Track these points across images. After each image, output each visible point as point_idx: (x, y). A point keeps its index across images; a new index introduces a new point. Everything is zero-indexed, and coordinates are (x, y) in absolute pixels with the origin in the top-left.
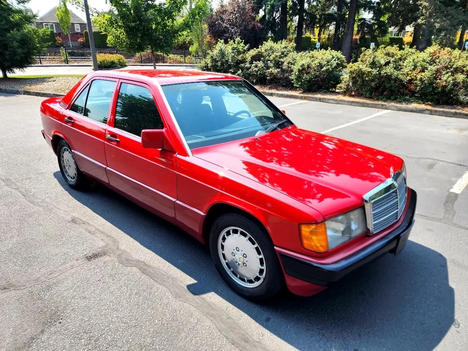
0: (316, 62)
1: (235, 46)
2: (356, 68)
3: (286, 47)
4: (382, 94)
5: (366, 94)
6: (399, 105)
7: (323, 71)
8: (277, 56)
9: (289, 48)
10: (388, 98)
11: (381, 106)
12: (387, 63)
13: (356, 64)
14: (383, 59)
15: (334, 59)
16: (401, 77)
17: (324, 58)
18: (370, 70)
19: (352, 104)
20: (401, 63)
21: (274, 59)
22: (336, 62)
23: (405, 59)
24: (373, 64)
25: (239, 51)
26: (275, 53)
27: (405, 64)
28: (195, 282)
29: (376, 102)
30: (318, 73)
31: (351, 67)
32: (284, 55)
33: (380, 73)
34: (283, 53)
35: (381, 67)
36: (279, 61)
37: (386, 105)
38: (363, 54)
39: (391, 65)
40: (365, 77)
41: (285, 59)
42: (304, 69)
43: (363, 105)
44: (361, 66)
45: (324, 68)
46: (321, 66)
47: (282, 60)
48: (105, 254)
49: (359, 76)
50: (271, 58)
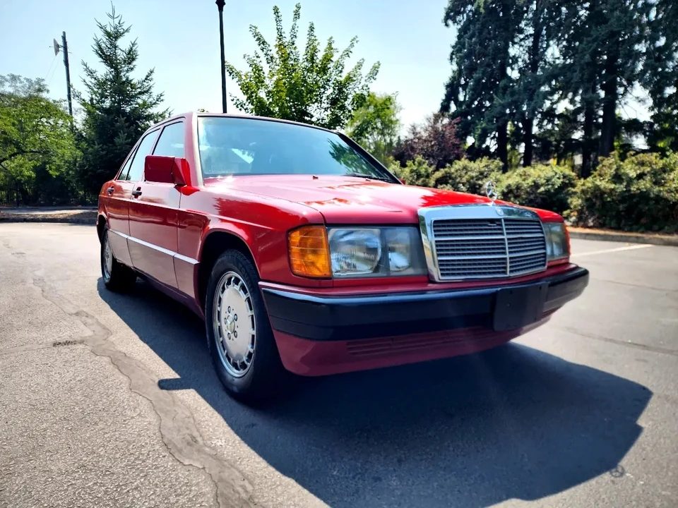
0: (530, 181)
1: (415, 168)
2: (590, 185)
3: (486, 166)
4: (637, 222)
5: (610, 224)
6: (666, 237)
7: (540, 193)
8: (472, 178)
9: (492, 167)
10: (649, 229)
11: (636, 239)
12: (640, 176)
13: (590, 179)
14: (633, 170)
15: (558, 176)
16: (666, 195)
17: (543, 176)
18: (612, 186)
19: (587, 237)
20: (665, 176)
21: (468, 181)
22: (561, 180)
23: (672, 170)
24: (617, 178)
25: (420, 175)
26: (469, 173)
27: (671, 177)
28: (178, 377)
29: (628, 234)
30: (532, 197)
31: (584, 185)
32: (483, 175)
33: (630, 191)
34: (482, 173)
35: (630, 181)
36: (475, 184)
37: (643, 237)
38: (600, 165)
39: (648, 178)
40: (606, 198)
41: (484, 180)
42: (510, 191)
43: (605, 238)
44: (598, 183)
45: (542, 189)
46: (536, 186)
47: (480, 182)
48: (82, 342)
49: (596, 197)
50: (464, 180)
